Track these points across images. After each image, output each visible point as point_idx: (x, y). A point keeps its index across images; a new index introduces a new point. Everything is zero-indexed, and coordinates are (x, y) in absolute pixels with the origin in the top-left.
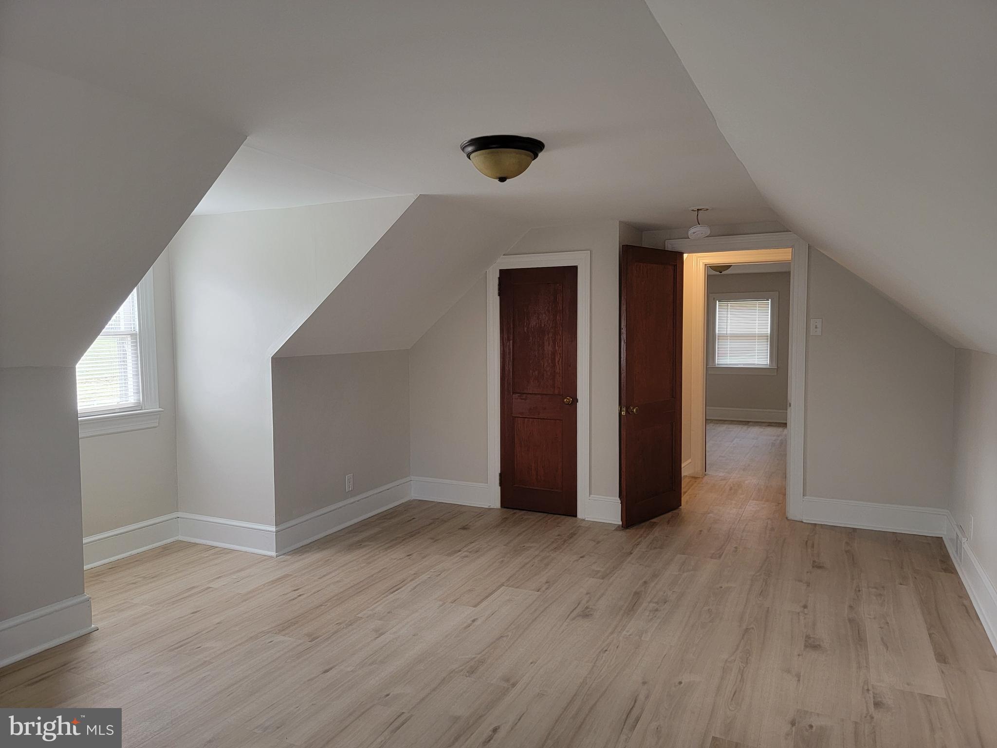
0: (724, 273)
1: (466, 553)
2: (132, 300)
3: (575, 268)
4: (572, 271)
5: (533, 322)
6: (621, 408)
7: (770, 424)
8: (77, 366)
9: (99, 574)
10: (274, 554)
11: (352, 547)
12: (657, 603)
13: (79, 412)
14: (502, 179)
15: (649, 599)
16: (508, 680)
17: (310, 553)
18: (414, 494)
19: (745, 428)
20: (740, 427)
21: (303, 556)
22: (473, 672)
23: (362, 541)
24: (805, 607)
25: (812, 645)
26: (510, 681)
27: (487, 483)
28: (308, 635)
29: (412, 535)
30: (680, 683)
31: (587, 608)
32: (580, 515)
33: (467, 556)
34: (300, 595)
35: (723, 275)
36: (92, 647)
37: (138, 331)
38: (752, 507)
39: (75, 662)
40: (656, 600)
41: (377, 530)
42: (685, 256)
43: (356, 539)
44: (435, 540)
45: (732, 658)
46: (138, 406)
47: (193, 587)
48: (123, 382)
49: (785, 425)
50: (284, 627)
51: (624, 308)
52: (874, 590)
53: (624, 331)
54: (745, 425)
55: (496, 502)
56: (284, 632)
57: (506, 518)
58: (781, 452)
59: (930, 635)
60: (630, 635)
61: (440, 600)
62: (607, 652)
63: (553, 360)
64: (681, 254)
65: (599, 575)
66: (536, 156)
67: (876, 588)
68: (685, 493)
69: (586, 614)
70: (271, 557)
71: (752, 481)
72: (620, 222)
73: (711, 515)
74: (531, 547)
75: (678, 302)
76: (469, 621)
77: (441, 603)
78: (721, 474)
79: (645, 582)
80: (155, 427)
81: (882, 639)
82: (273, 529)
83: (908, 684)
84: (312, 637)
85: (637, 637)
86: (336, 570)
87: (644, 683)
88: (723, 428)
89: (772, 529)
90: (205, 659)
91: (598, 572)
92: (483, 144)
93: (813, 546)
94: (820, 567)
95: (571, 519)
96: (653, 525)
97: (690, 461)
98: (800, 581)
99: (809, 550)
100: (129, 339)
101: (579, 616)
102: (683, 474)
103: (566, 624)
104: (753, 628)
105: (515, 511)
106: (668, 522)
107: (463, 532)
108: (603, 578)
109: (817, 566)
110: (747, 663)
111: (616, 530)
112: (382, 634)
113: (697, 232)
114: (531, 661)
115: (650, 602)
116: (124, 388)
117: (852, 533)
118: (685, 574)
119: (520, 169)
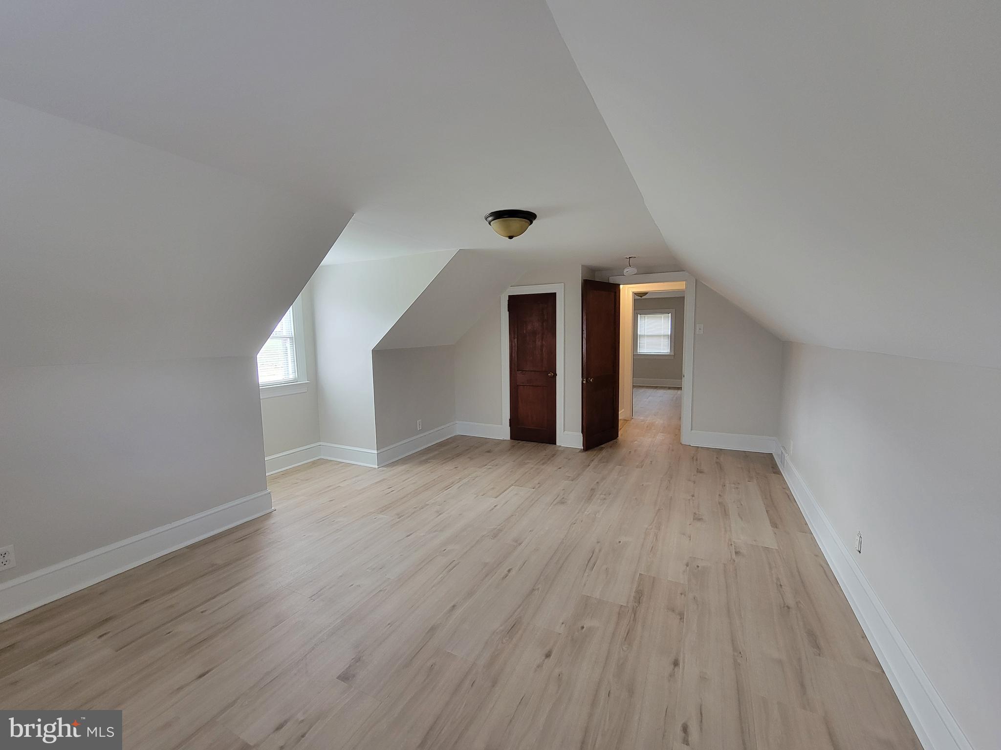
0: (643, 297)
1: (491, 467)
2: (289, 314)
3: (555, 294)
4: (552, 296)
5: (529, 328)
6: (583, 379)
7: (670, 388)
8: (258, 356)
9: (276, 478)
10: (377, 467)
11: (422, 463)
12: (605, 495)
13: (260, 384)
14: (511, 237)
15: (600, 493)
16: (516, 541)
17: (397, 466)
18: (459, 432)
19: (655, 390)
20: (652, 389)
21: (394, 468)
22: (495, 536)
23: (429, 459)
24: (693, 496)
25: (698, 518)
26: (518, 542)
27: (502, 425)
28: (398, 514)
29: (458, 455)
30: (620, 542)
31: (563, 498)
32: (558, 444)
33: (490, 468)
34: (392, 491)
35: (644, 299)
36: (272, 521)
37: (293, 335)
38: (660, 437)
39: (263, 529)
40: (604, 493)
41: (436, 452)
42: (621, 286)
43: (424, 458)
44: (471, 459)
45: (651, 527)
46: (295, 380)
47: (330, 486)
48: (286, 366)
49: (680, 388)
50: (383, 510)
51: (585, 318)
52: (733, 485)
53: (585, 332)
54: (656, 388)
55: (507, 436)
56: (383, 513)
57: (514, 446)
58: (677, 405)
59: (767, 511)
60: (589, 514)
61: (475, 494)
62: (576, 524)
63: (542, 350)
64: (619, 285)
65: (570, 478)
66: (531, 223)
67: (734, 484)
68: (621, 429)
69: (562, 502)
70: (375, 468)
71: (659, 422)
72: (582, 265)
73: (636, 442)
74: (528, 463)
75: (617, 314)
76: (493, 507)
77: (475, 496)
78: (642, 418)
79: (598, 483)
80: (306, 392)
81: (739, 514)
82: (376, 452)
83: (755, 541)
84: (399, 516)
85: (594, 515)
86: (413, 476)
87: (598, 542)
88: (642, 390)
89: (673, 450)
90: (338, 528)
91: (569, 477)
92: (499, 215)
93: (697, 460)
94: (701, 472)
95: (551, 446)
96: (602, 449)
97: (623, 410)
98: (690, 480)
99: (695, 462)
100: (289, 340)
101: (558, 503)
102: (620, 418)
103: (550, 508)
104: (662, 509)
105: (519, 441)
106: (611, 447)
107: (488, 454)
108: (572, 481)
109: (700, 471)
110: (659, 530)
111: (580, 452)
112: (441, 514)
113: (628, 271)
114: (530, 530)
115: (600, 494)
116: (286, 370)
117: (720, 451)
118: (621, 478)
119: (522, 231)
